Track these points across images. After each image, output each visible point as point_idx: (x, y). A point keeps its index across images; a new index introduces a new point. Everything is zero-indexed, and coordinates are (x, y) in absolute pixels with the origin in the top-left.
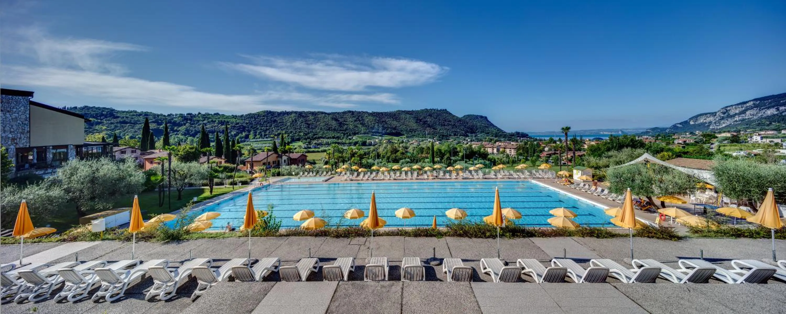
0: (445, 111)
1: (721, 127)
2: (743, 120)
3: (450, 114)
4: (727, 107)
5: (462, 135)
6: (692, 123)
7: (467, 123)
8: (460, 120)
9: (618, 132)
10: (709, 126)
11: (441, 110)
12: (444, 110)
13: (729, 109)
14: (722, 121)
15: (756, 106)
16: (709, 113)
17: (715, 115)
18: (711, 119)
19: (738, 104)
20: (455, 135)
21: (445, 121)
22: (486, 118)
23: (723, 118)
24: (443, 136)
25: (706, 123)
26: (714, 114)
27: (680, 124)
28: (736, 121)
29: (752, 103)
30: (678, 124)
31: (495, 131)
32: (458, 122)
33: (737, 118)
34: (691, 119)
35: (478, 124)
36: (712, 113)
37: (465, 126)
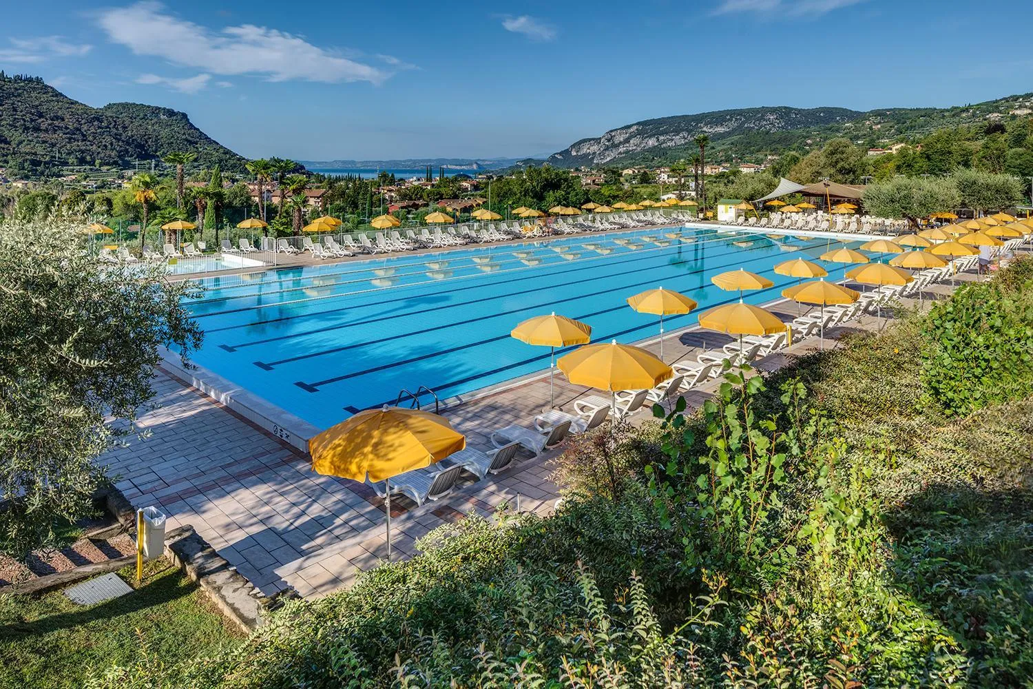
0: (36, 84)
1: (605, 161)
2: (627, 152)
3: (57, 94)
4: (611, 131)
5: (107, 164)
6: (574, 153)
7: (125, 128)
8: (97, 117)
9: (472, 165)
10: (593, 158)
11: (18, 79)
12: (30, 80)
13: (613, 134)
14: (607, 153)
15: (639, 133)
16: (593, 139)
17: (600, 143)
18: (595, 148)
19: (622, 128)
20: (82, 161)
21: (41, 115)
22: (184, 116)
23: (607, 148)
24: (35, 163)
25: (589, 154)
26: (598, 140)
27: (560, 154)
28: (620, 153)
29: (635, 127)
30: (557, 154)
31: (215, 156)
32: (91, 121)
33: (622, 149)
34: (573, 146)
35: (164, 133)
36: (597, 139)
37: (117, 137)
